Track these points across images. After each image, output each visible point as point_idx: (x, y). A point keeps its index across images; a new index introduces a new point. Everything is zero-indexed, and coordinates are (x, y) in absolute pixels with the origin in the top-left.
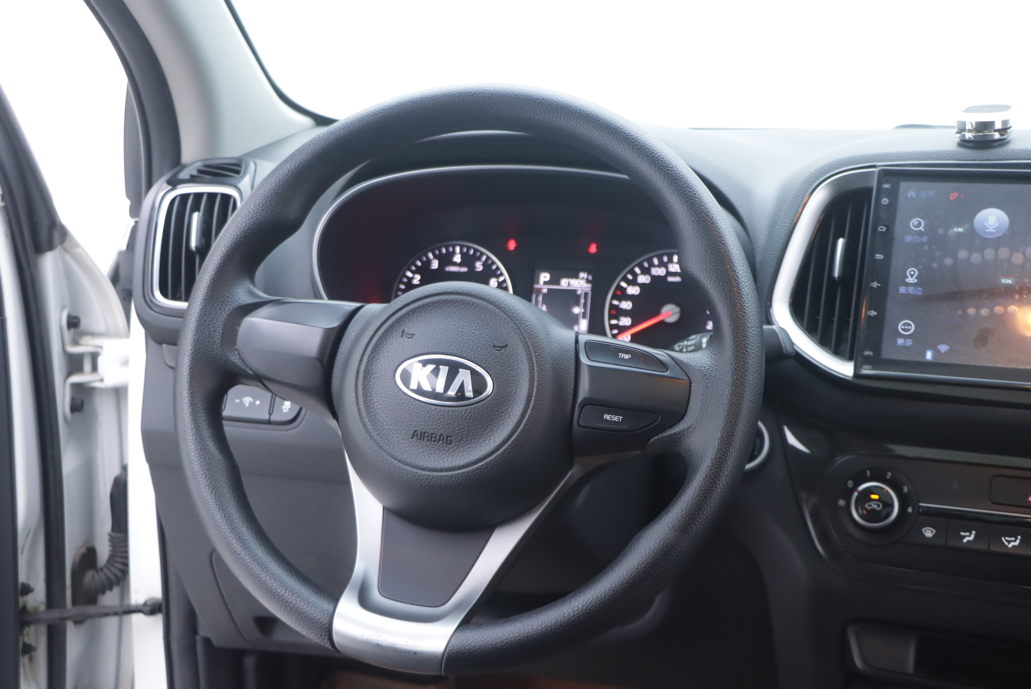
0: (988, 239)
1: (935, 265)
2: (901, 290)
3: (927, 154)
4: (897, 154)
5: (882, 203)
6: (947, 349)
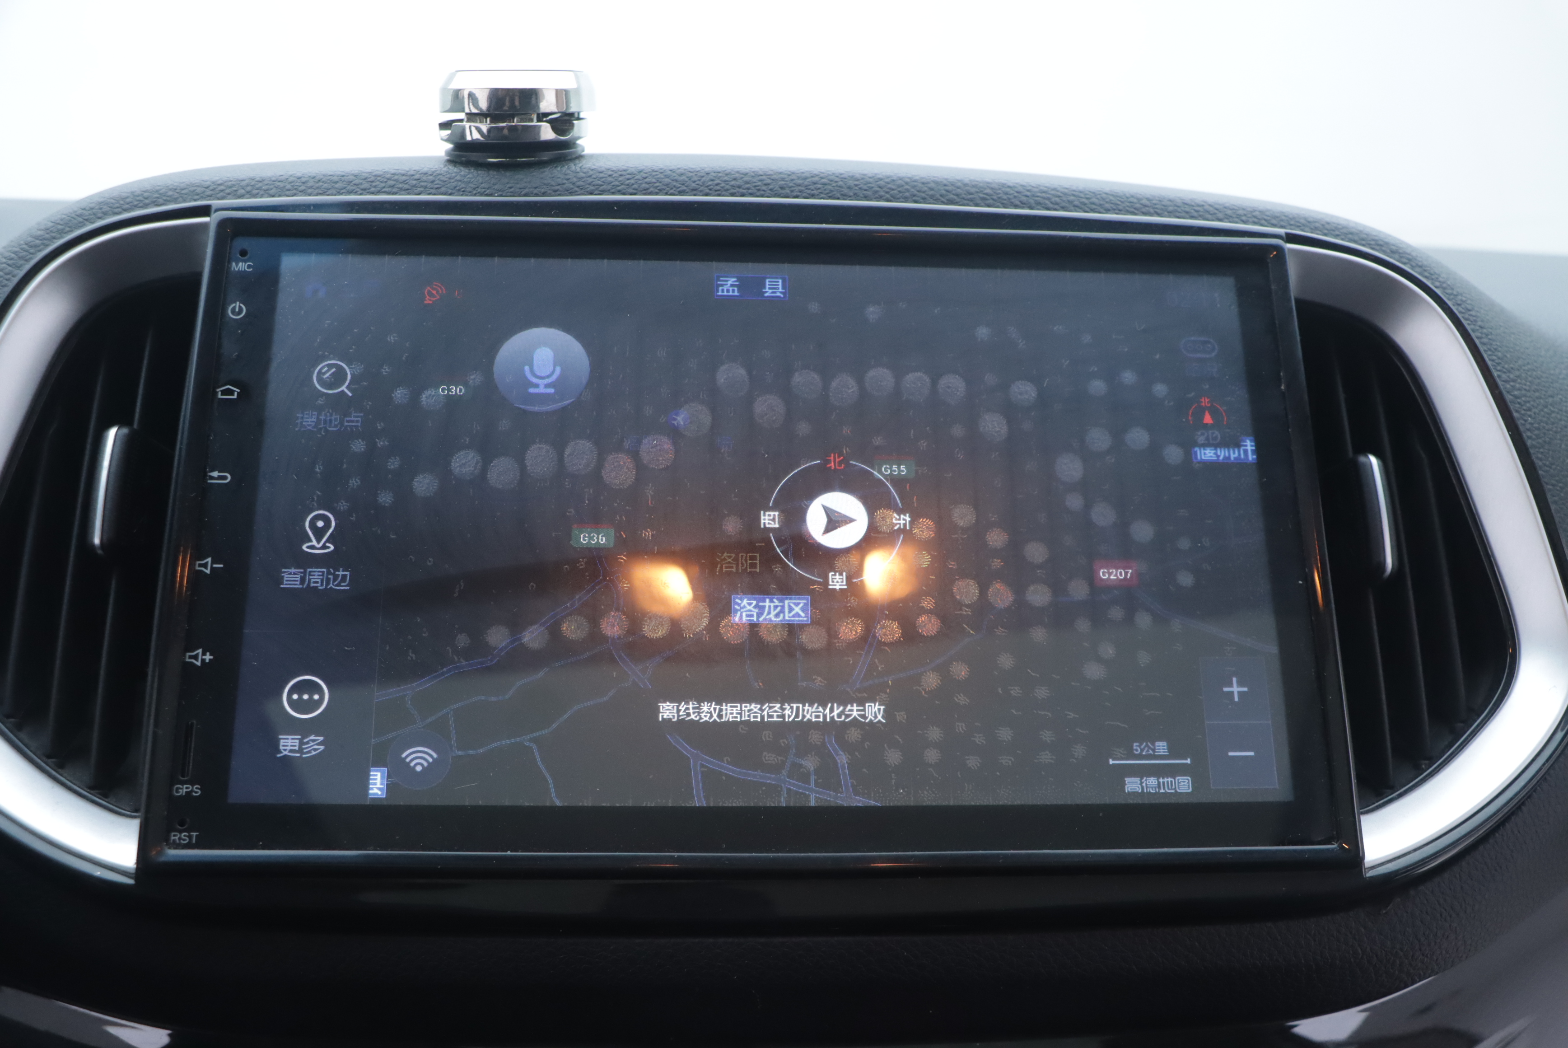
0: (537, 414)
1: (386, 498)
2: (285, 579)
3: (361, 181)
4: (279, 181)
5: (228, 314)
6: (430, 760)
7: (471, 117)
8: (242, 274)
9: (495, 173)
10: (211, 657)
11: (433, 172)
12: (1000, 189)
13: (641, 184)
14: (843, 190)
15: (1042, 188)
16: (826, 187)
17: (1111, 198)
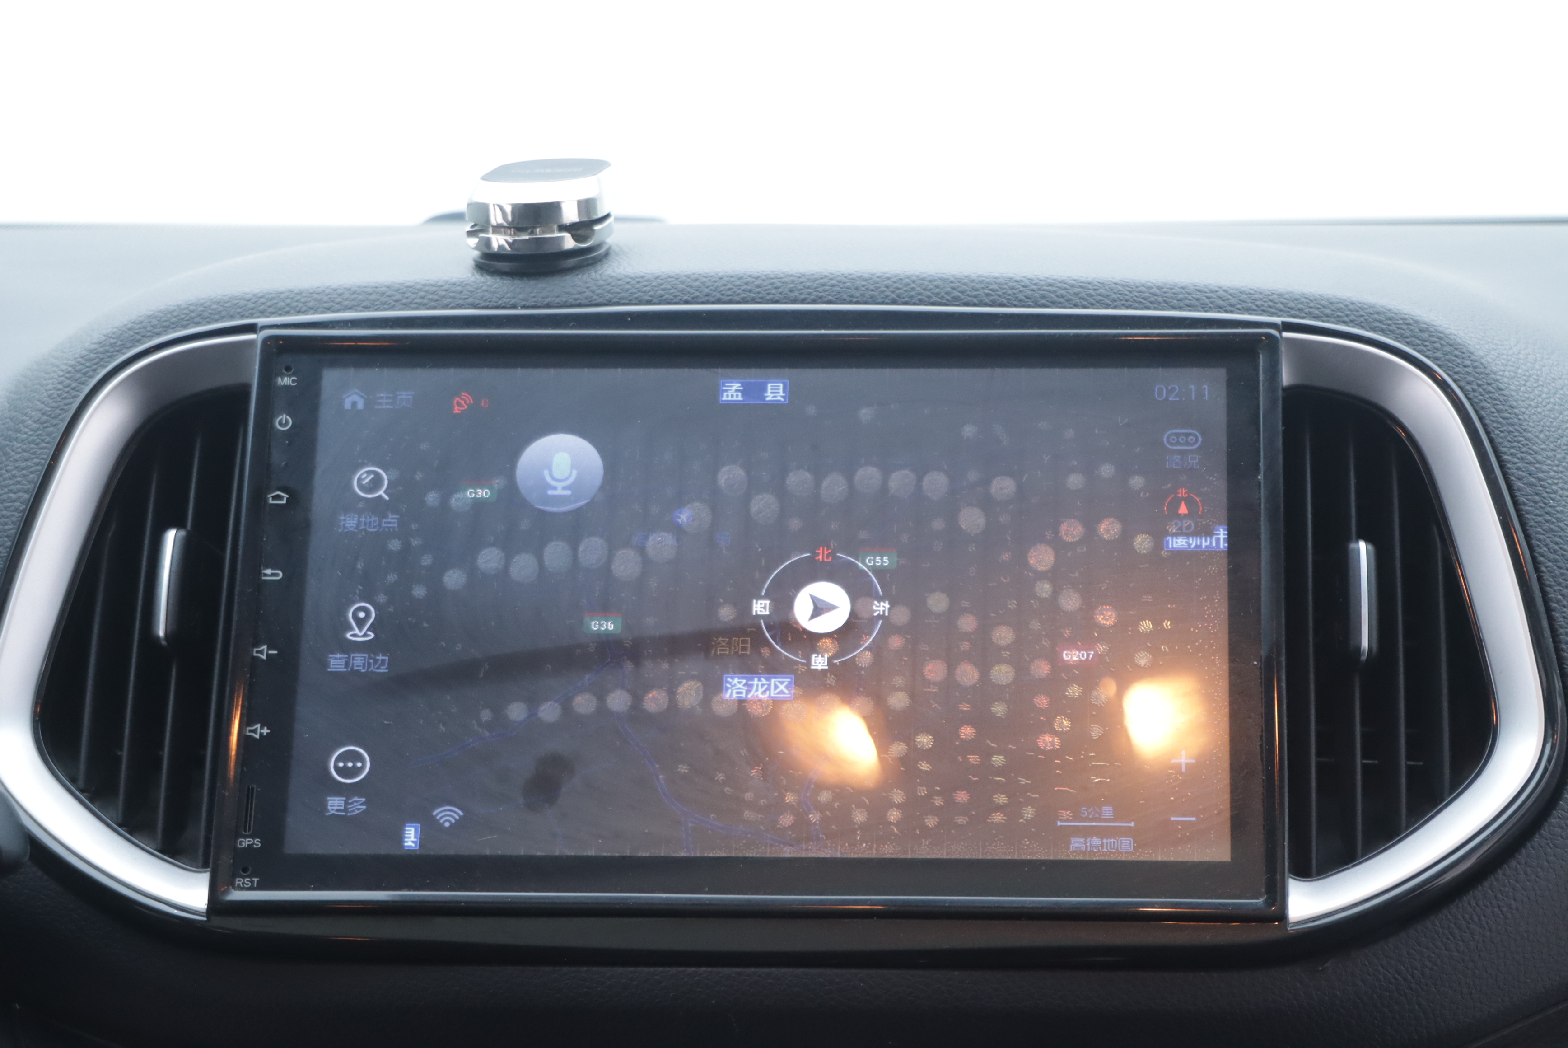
0: (553, 515)
2: (332, 663)
3: (394, 293)
4: (317, 294)
5: (276, 427)
6: (457, 817)
7: (498, 229)
8: (287, 388)
9: (520, 282)
10: (269, 731)
11: (462, 282)
12: (1006, 284)
13: (657, 291)
14: (850, 291)
15: (1049, 281)
16: (834, 289)
17: (1120, 288)
